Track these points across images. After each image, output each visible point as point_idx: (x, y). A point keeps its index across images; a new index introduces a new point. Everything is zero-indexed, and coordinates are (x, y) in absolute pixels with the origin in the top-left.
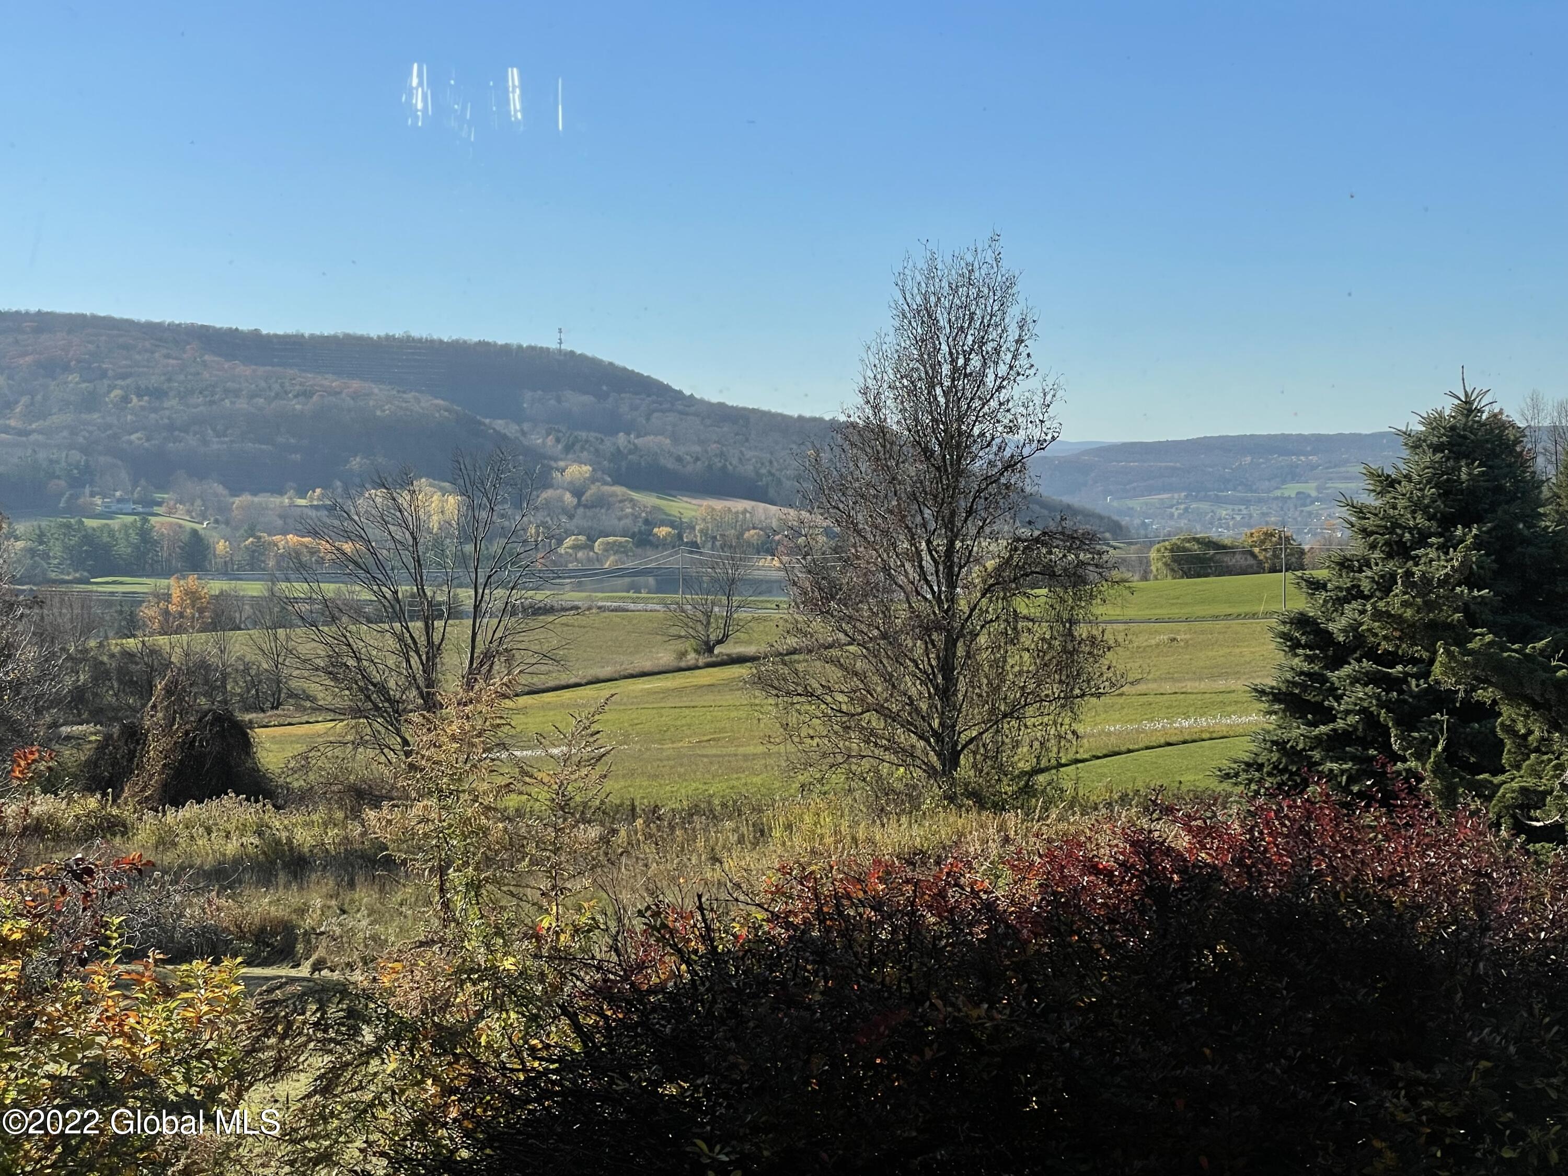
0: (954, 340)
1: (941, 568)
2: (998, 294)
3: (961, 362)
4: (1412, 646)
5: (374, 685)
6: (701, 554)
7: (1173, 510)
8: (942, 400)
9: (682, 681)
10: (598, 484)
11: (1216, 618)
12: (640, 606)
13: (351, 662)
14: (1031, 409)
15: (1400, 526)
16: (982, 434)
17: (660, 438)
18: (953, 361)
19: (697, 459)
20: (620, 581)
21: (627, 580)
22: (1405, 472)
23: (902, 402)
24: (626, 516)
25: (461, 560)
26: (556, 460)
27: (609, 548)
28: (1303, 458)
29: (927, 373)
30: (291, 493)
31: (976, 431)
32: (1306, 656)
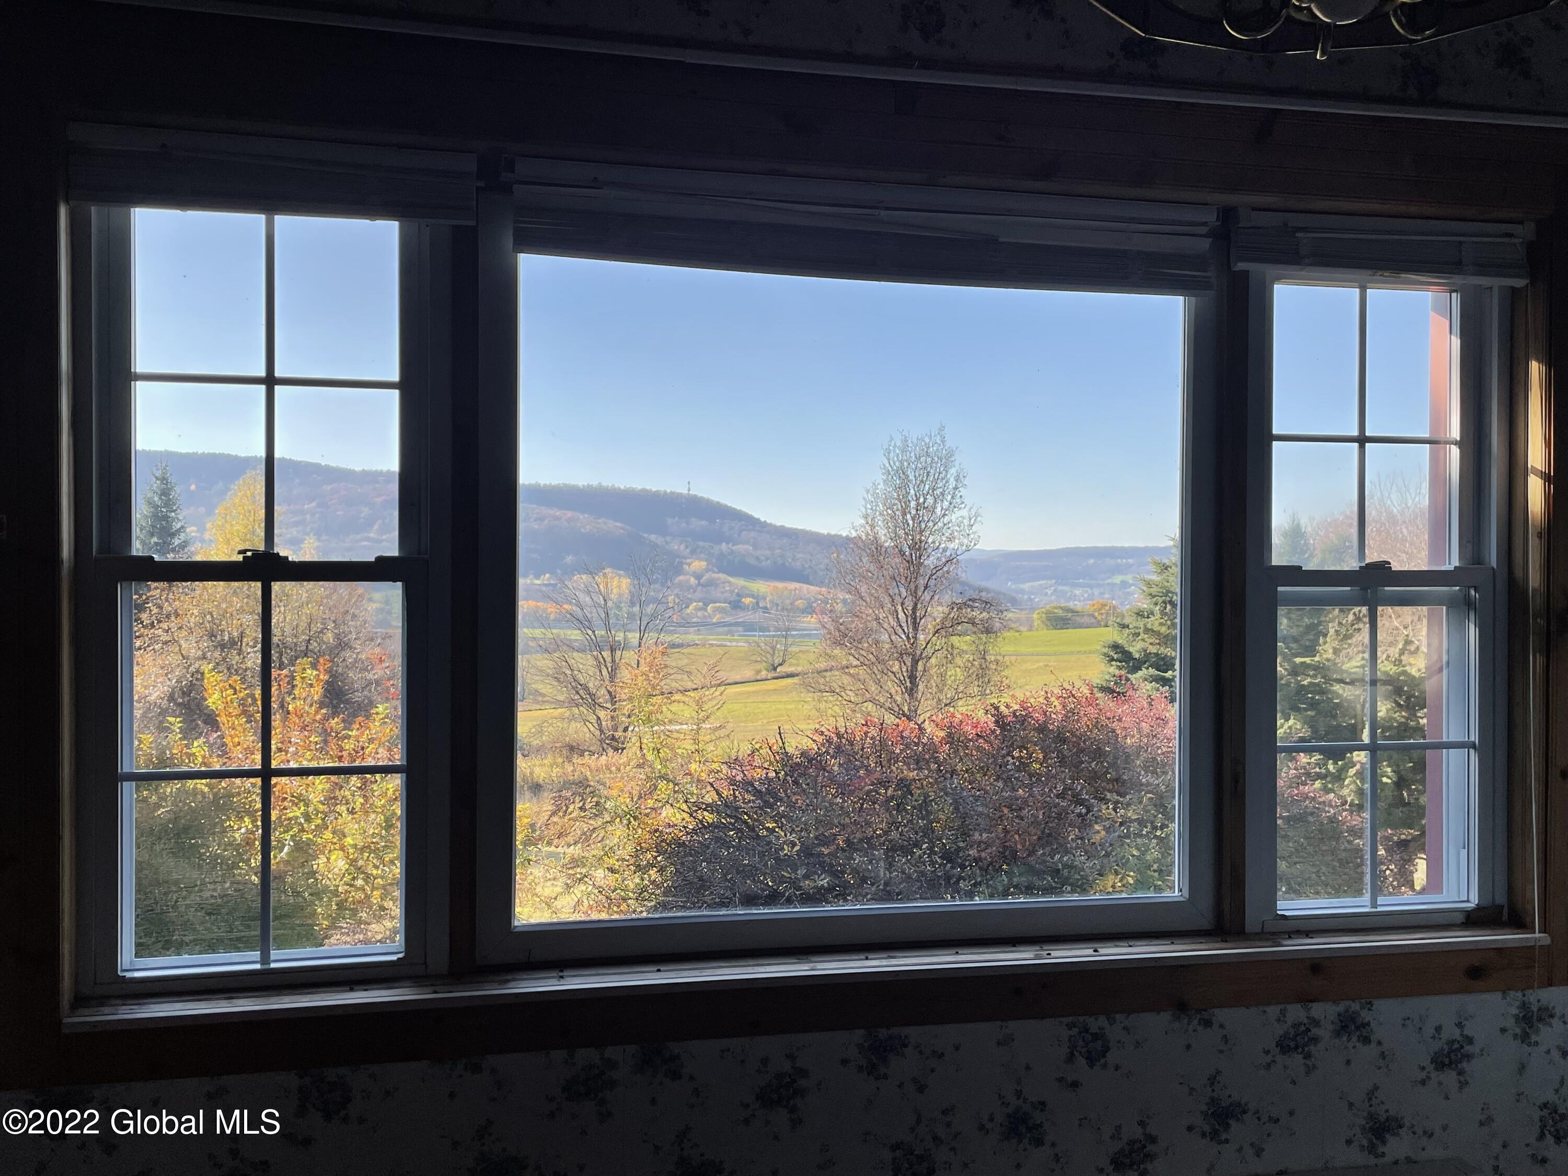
0: (918, 487)
1: (909, 619)
2: (944, 461)
3: (921, 500)
4: (1165, 649)
5: (581, 685)
6: (769, 613)
7: (1048, 590)
8: (911, 522)
9: (759, 687)
10: (710, 573)
11: (1072, 653)
12: (734, 644)
13: (568, 672)
14: (962, 528)
15: (1171, 592)
16: (934, 542)
17: (746, 546)
18: (917, 499)
19: (767, 559)
20: (721, 630)
21: (726, 629)
22: (1174, 561)
23: (887, 523)
24: (726, 591)
25: (631, 616)
26: (685, 558)
27: (717, 610)
28: (1124, 561)
29: (902, 506)
30: (531, 576)
31: (930, 540)
32: (1118, 666)
